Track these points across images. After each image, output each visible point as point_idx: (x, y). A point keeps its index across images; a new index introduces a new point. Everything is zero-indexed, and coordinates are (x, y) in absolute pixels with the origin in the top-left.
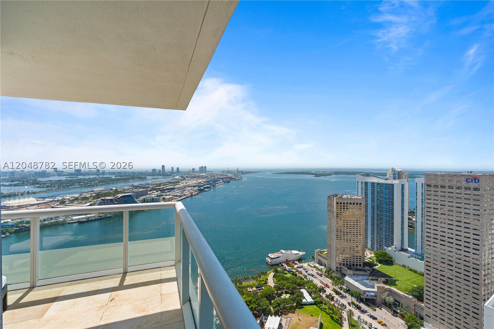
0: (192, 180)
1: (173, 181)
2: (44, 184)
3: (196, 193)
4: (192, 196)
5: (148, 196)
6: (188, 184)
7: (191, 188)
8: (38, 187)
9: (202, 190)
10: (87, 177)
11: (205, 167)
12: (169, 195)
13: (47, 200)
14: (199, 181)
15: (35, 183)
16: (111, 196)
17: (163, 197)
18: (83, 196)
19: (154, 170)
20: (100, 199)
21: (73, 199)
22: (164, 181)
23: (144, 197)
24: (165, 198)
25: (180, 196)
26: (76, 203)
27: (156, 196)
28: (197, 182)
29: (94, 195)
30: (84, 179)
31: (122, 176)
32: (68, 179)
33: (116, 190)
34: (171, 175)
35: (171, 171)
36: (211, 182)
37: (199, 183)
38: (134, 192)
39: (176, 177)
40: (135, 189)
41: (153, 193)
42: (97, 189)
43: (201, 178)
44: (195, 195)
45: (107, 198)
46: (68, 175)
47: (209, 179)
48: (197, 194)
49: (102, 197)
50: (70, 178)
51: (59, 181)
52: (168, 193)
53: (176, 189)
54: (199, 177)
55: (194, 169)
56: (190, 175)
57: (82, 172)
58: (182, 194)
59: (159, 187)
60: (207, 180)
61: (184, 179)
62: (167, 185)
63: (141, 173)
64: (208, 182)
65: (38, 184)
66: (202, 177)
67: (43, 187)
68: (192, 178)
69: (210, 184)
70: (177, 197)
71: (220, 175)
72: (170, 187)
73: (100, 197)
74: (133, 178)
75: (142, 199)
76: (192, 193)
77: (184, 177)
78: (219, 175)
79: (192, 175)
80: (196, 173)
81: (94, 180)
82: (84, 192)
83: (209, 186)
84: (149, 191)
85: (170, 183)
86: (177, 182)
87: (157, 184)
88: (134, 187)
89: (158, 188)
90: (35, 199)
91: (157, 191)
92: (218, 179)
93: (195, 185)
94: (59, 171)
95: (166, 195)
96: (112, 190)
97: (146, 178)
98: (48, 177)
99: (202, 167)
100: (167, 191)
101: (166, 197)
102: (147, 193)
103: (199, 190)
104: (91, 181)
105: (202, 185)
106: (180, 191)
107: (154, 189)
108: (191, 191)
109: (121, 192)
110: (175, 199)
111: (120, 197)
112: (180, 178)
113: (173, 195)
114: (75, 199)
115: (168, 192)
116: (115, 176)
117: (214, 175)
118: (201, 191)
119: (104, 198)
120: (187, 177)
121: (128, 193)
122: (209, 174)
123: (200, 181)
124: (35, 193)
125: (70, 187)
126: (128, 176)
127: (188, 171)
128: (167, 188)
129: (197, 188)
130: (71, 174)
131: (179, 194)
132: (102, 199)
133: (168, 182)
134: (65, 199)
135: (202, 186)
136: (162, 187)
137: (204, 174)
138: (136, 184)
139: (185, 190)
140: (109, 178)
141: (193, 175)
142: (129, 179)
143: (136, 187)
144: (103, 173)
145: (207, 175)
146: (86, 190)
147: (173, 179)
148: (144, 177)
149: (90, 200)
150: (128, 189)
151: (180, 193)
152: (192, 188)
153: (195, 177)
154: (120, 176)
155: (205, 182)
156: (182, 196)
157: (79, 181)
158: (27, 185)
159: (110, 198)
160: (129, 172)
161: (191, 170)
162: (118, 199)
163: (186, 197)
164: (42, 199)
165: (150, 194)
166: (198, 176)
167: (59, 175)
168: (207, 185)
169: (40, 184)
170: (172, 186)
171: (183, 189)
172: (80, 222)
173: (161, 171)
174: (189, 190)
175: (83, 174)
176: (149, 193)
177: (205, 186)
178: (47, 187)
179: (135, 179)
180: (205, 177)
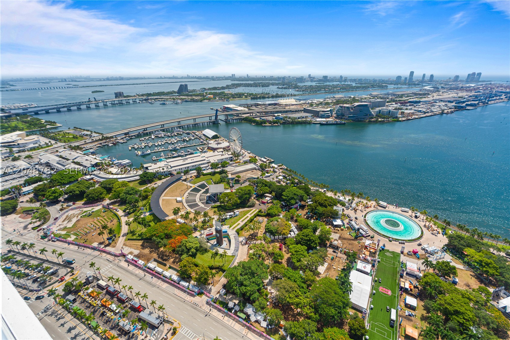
0: (449, 93)
1: (421, 93)
2: (301, 88)
3: (449, 111)
4: (442, 113)
5: (384, 108)
6: (440, 97)
7: (444, 104)
8: (297, 91)
9: (462, 107)
10: (331, 84)
11: (479, 74)
12: (411, 109)
13: (302, 102)
14: (460, 94)
15: (296, 87)
16: (348, 104)
17: (402, 111)
18: (326, 101)
19: (399, 77)
20: (338, 106)
21: (319, 103)
22: (408, 92)
23: (380, 108)
24: (404, 112)
25: (425, 113)
26: (320, 107)
27: (394, 108)
28: (456, 96)
29: (334, 101)
30: (329, 86)
31: (362, 84)
32: (317, 85)
33: (354, 98)
34: (420, 85)
35: (421, 79)
36: (482, 98)
37: (459, 98)
38: (370, 102)
39: (425, 88)
40: (373, 99)
41: (391, 105)
42: (338, 96)
43: (466, 90)
44: (447, 113)
45: (345, 105)
46: (317, 81)
47: (479, 92)
48: (452, 112)
49: (341, 104)
50: (319, 83)
51: (311, 86)
52: (410, 107)
53: (421, 103)
54: (462, 89)
55: (457, 77)
56: (449, 85)
57: (328, 78)
58: (428, 110)
59: (400, 99)
60: (476, 94)
61: (437, 90)
62: (411, 96)
63: (383, 81)
64: (476, 97)
65: (297, 88)
66: (468, 90)
67: (300, 91)
68: (451, 89)
69: (479, 100)
70: (420, 113)
71: (505, 87)
72: (414, 99)
73: (339, 104)
74: (373, 86)
75: (378, 110)
76: (443, 110)
77: (438, 88)
78: (502, 87)
79: (451, 85)
80: (459, 83)
81: (336, 86)
82: (328, 98)
83: (477, 102)
84: (388, 102)
85: (416, 94)
86: (426, 94)
87: (399, 95)
88: (372, 96)
89: (398, 99)
90: (294, 100)
91: (396, 104)
92: (497, 93)
93: (452, 100)
94: (311, 77)
95: (407, 109)
96: (350, 97)
97: (387, 87)
98: (304, 82)
99: (474, 74)
100: (408, 104)
101: (406, 111)
102: (385, 104)
103: (456, 107)
104: (334, 88)
105: (465, 100)
106: (426, 106)
107: (394, 101)
108: (443, 108)
109: (358, 101)
110: (417, 115)
111: (356, 106)
112: (432, 89)
113: (415, 110)
114: (320, 103)
115: (410, 105)
116: (356, 84)
117: (494, 86)
118: (459, 108)
119: (342, 105)
120: (442, 87)
121: (365, 102)
122: (481, 85)
123: (464, 94)
124: (295, 95)
125: (318, 92)
126: (368, 84)
127: (447, 80)
128: (409, 100)
129: (454, 104)
130: (320, 81)
131: (424, 110)
132: (340, 106)
133: (413, 93)
134: (313, 103)
135: (464, 102)
136: (404, 99)
137: (473, 85)
138: (375, 93)
139: (433, 106)
140: (350, 85)
141: (454, 85)
142: (368, 87)
143: (374, 97)
144: (346, 80)
145: (479, 86)
146: (329, 96)
147: (421, 90)
148: (385, 86)
149: (331, 105)
150: (366, 98)
151: (426, 108)
152: (446, 103)
153: (457, 88)
154: (360, 84)
155: (470, 96)
156: (428, 112)
157: (325, 87)
158: (291, 89)
159: (347, 105)
160: (370, 80)
161: (451, 79)
162: (354, 107)
163: (433, 114)
164: (299, 101)
165: (387, 106)
166: (462, 87)
167: (312, 81)
168: (473, 101)
169: (299, 88)
170: (416, 99)
171: (432, 103)
172: (321, 124)
173: (408, 79)
174: (439, 106)
175: (329, 81)
176: (387, 104)
177: (469, 103)
178: (303, 91)
179: (374, 88)
180: (474, 89)
